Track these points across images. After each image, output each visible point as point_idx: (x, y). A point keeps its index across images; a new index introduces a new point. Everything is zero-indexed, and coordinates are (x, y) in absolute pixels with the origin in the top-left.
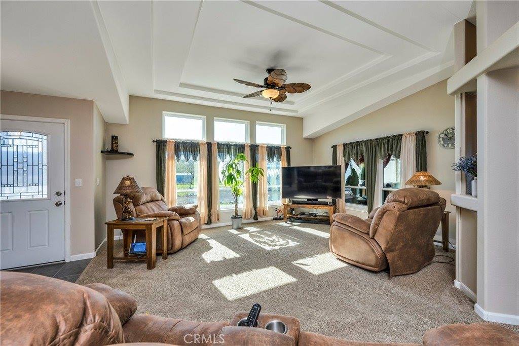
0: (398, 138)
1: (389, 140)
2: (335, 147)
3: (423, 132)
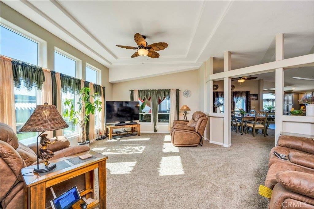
0: (169, 91)
1: (164, 91)
2: (132, 91)
3: (179, 90)
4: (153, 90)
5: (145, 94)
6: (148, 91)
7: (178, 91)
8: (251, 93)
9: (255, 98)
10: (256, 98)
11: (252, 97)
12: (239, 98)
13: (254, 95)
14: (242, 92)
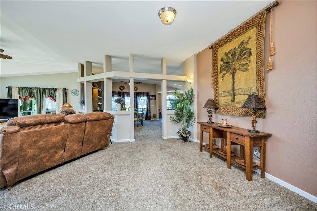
0: (55, 90)
1: (50, 89)
2: (10, 88)
3: (66, 89)
4: (36, 88)
5: (27, 92)
6: (30, 88)
7: (65, 91)
8: (150, 94)
9: (153, 98)
10: (155, 98)
11: (151, 98)
12: (141, 98)
13: (153, 96)
14: (144, 93)
